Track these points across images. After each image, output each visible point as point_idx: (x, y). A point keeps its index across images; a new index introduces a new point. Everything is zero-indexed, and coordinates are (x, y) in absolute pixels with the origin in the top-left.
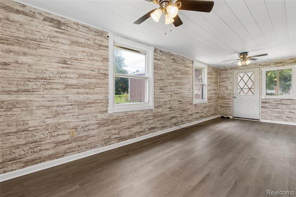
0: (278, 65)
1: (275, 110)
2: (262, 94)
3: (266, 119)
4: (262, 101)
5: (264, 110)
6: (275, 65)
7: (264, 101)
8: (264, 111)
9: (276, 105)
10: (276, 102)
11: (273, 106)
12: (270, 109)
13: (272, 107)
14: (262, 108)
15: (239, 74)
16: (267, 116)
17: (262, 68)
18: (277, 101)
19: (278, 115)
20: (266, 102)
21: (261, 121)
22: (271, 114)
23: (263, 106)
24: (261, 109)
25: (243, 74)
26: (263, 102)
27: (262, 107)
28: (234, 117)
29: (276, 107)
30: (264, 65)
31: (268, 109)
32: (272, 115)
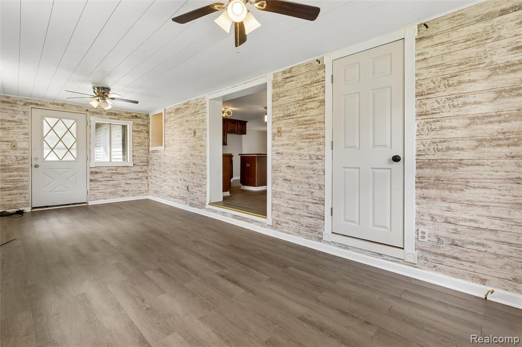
0: (112, 116)
1: (109, 183)
2: (90, 160)
3: (97, 200)
4: (91, 170)
5: (94, 185)
6: (109, 117)
7: (94, 170)
8: (95, 187)
9: (110, 175)
10: (111, 171)
11: (107, 177)
12: (103, 183)
13: (106, 179)
14: (91, 183)
15: (46, 118)
16: (98, 195)
17: (91, 117)
18: (112, 169)
19: (113, 190)
20: (96, 173)
21: (90, 203)
22: (104, 189)
23: (92, 178)
24: (90, 185)
25: (54, 120)
26: (92, 173)
27: (91, 180)
28: (34, 208)
29: (109, 179)
30: (93, 112)
31: (99, 183)
32: (106, 191)
